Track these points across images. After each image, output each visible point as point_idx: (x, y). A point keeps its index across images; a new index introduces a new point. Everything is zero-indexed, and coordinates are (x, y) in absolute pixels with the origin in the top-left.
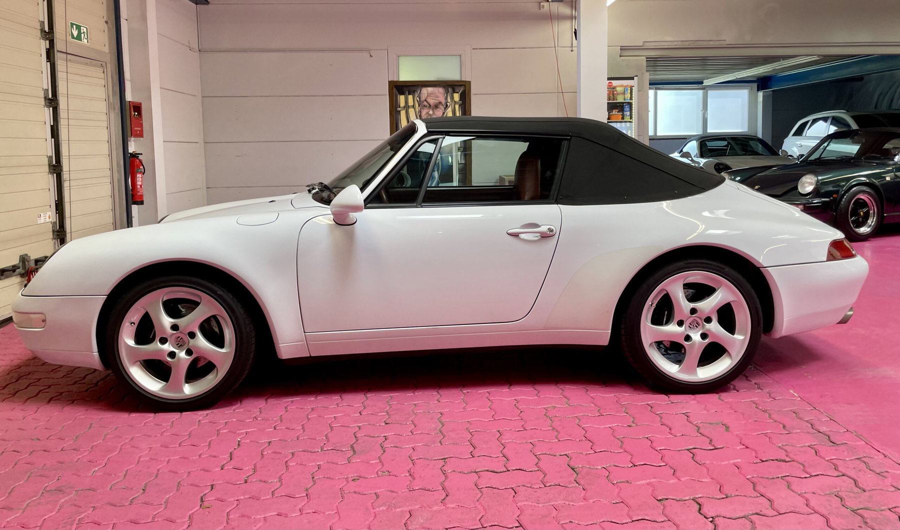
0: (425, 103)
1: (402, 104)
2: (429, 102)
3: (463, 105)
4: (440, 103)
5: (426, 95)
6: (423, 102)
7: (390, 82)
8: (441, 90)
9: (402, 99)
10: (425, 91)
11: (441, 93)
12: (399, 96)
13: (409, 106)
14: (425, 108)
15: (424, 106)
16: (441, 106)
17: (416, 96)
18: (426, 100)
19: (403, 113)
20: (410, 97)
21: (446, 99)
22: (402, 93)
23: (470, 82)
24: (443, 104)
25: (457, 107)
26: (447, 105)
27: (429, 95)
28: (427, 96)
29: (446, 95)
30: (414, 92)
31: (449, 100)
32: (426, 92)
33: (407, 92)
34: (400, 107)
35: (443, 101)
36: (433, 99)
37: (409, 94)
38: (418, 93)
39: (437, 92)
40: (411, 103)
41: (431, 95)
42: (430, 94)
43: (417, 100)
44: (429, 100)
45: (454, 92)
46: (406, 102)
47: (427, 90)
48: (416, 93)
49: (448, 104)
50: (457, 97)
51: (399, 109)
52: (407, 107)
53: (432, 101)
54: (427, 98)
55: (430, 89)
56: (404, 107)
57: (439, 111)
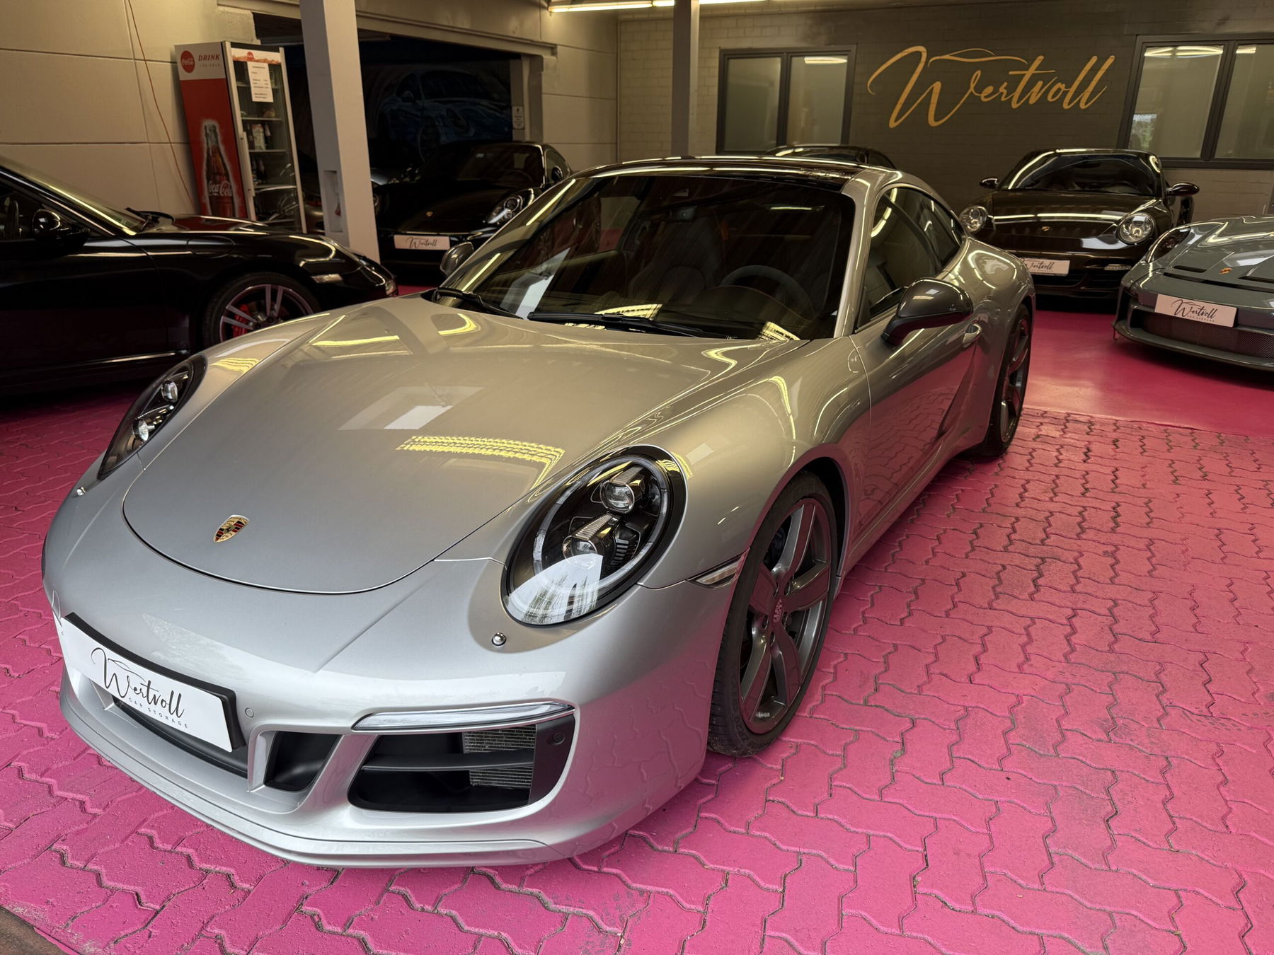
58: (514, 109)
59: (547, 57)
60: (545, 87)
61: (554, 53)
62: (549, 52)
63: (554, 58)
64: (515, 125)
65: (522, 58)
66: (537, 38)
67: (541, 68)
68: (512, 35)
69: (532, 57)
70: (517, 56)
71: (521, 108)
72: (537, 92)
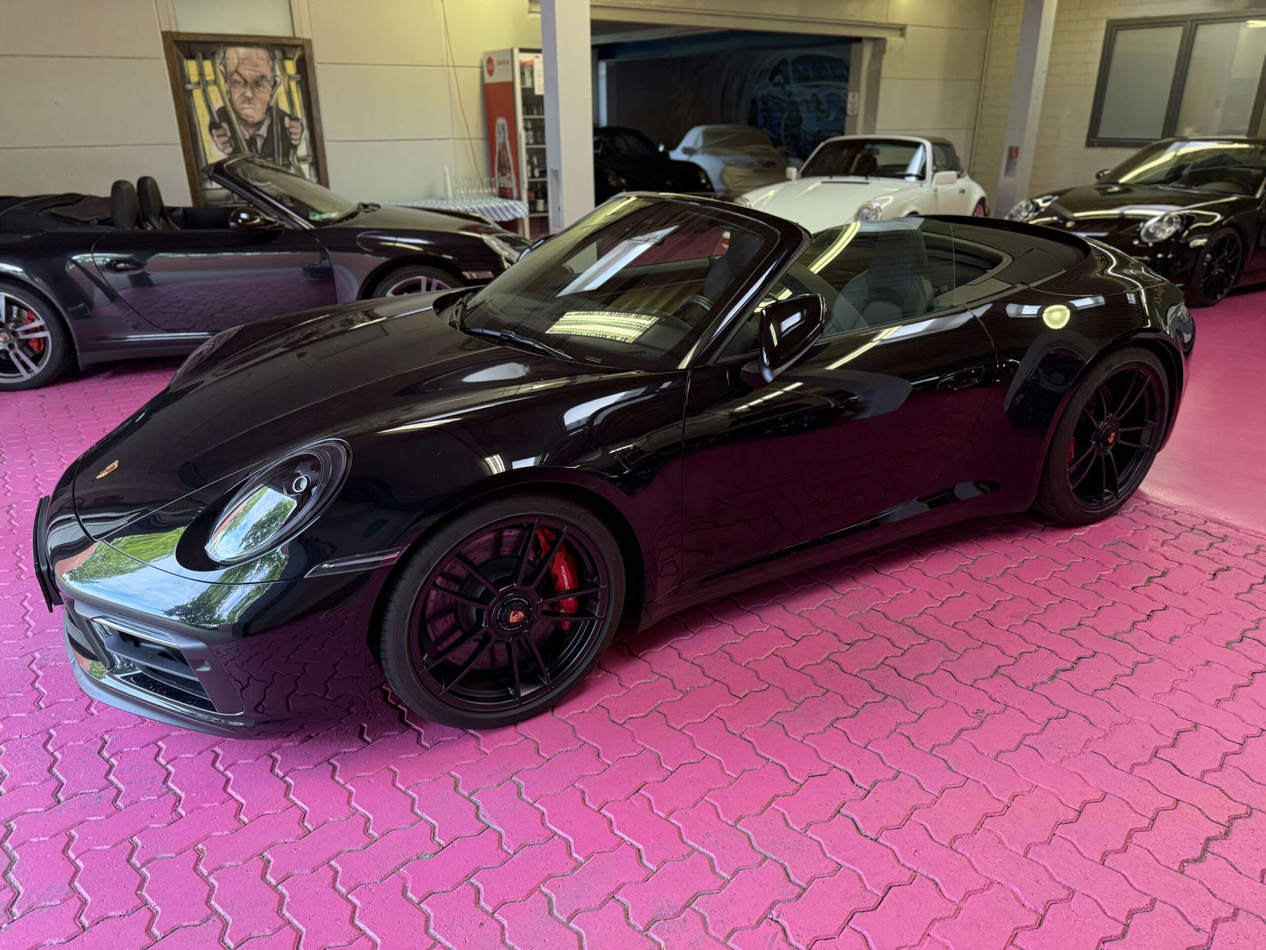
0: (236, 77)
1: (194, 77)
2: (243, 74)
3: (303, 83)
4: (263, 77)
5: (236, 61)
6: (232, 75)
7: (167, 36)
8: (262, 53)
9: (191, 67)
11: (262, 59)
12: (185, 61)
13: (207, 82)
14: (237, 85)
15: (235, 81)
16: (265, 83)
17: (218, 62)
18: (236, 71)
19: (198, 96)
20: (207, 65)
21: (273, 69)
22: (191, 57)
23: (309, 41)
24: (269, 78)
25: (293, 85)
26: (275, 82)
27: (241, 61)
28: (239, 63)
29: (271, 62)
30: (213, 54)
31: (278, 73)
32: (234, 56)
33: (200, 55)
34: (190, 83)
35: (269, 75)
36: (249, 70)
37: (205, 58)
38: (222, 55)
39: (255, 57)
40: (210, 76)
41: (245, 62)
42: (246, 59)
43: (221, 71)
44: (241, 70)
45: (285, 57)
46: (201, 74)
47: (237, 53)
48: (217, 56)
49: (278, 79)
50: (291, 67)
51: (189, 87)
52: (203, 83)
53: (248, 73)
54: (238, 67)
55: (242, 51)
56: (198, 83)
57: (264, 92)
58: (850, 95)
59: (893, 40)
60: (885, 72)
61: (903, 35)
62: (898, 33)
63: (902, 39)
64: (849, 112)
65: (864, 42)
66: (882, 20)
67: (883, 52)
68: (850, 18)
69: (875, 40)
70: (858, 40)
71: (856, 94)
72: (875, 77)
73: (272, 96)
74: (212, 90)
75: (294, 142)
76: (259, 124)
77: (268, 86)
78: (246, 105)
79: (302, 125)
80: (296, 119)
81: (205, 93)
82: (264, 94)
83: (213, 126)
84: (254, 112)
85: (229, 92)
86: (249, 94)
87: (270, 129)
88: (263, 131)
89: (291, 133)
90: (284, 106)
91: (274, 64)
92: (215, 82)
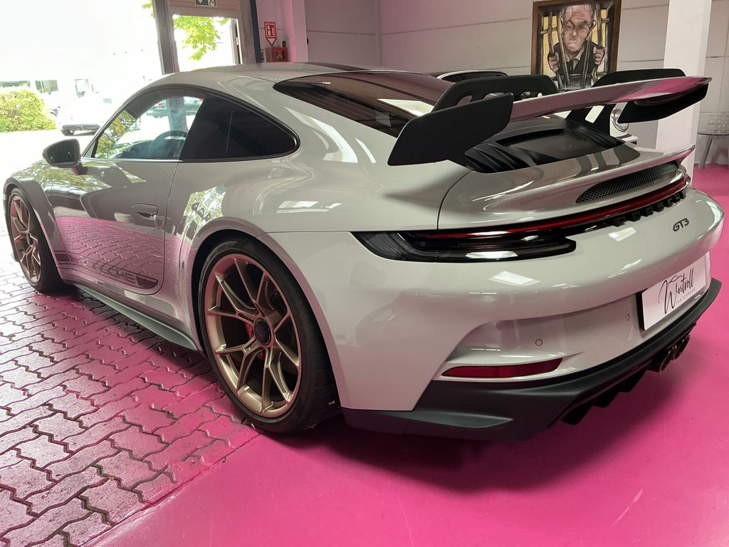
0: (569, 24)
1: (546, 27)
3: (610, 24)
4: (585, 22)
6: (567, 23)
7: (535, 4)
8: (587, 7)
9: (546, 20)
10: (571, 10)
11: (587, 11)
12: (543, 18)
13: (552, 29)
14: (568, 29)
15: (568, 27)
17: (560, 16)
18: (570, 21)
19: (546, 38)
20: (554, 18)
21: (592, 17)
22: (547, 15)
24: (589, 23)
25: (604, 25)
26: (592, 24)
27: (574, 14)
28: (572, 15)
29: (592, 12)
30: (558, 12)
31: (595, 19)
33: (551, 13)
34: (543, 30)
35: (589, 20)
36: (578, 18)
37: (553, 15)
38: (563, 12)
39: (583, 10)
40: (554, 24)
41: (576, 14)
42: (576, 12)
43: (561, 21)
44: (573, 21)
45: (602, 8)
46: (550, 24)
48: (560, 13)
49: (594, 23)
50: (604, 14)
51: (542, 33)
52: (550, 29)
53: (576, 21)
54: (572, 18)
56: (547, 30)
57: (584, 32)
73: (588, 34)
74: (555, 33)
75: (596, 63)
76: (577, 52)
77: (587, 27)
78: (572, 41)
79: (604, 51)
80: (602, 48)
81: (550, 36)
82: (583, 34)
83: (550, 55)
84: (575, 45)
85: (563, 34)
86: (575, 34)
87: (583, 56)
88: (578, 57)
89: (596, 57)
90: (595, 40)
91: (594, 13)
92: (557, 29)
